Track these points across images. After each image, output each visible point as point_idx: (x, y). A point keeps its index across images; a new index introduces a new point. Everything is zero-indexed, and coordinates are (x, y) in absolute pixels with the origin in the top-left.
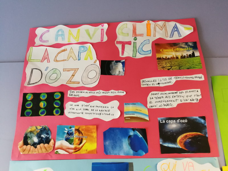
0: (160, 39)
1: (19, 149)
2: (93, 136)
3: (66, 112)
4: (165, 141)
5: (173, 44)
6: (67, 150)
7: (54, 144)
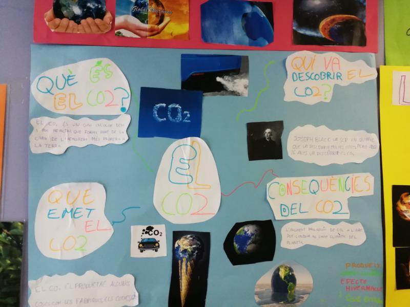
1: (47, 23)
4: (301, 25)
6: (138, 31)
7: (113, 21)
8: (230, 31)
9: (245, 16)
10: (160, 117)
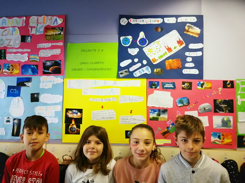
0: (48, 25)
2: (17, 68)
3: (7, 58)
4: (45, 70)
5: (53, 28)
6: (8, 73)
7: (2, 71)
8: (28, 72)
9: (32, 68)
10: (12, 92)
